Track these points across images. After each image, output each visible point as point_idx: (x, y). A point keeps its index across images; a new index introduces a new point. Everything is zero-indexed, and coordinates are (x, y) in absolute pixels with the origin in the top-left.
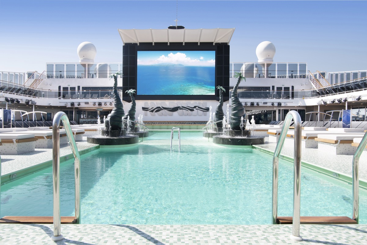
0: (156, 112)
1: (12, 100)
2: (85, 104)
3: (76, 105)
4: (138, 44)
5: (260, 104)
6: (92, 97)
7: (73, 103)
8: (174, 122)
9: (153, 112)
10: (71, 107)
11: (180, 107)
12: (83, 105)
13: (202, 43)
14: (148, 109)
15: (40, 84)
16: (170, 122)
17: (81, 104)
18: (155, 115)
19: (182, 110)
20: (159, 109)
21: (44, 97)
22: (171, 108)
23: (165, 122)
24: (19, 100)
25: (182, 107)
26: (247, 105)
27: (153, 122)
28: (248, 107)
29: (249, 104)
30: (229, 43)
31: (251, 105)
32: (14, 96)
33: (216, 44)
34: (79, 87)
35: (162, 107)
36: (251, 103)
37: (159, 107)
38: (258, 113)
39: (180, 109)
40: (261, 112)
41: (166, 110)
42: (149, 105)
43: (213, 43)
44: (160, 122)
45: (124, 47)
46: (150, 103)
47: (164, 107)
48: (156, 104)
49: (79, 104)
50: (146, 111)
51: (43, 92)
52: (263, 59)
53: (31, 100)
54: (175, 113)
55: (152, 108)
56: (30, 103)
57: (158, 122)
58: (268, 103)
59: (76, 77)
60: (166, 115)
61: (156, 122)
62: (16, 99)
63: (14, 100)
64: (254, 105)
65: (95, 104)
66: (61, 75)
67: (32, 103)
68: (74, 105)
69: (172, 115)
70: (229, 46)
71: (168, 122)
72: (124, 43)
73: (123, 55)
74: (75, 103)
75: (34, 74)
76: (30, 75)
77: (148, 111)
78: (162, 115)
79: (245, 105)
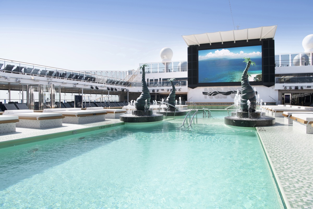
0: (213, 95)
1: (112, 89)
2: (162, 90)
3: (156, 92)
4: (199, 46)
5: (303, 87)
6: (167, 85)
7: (154, 90)
8: (226, 103)
9: (211, 95)
10: (152, 92)
11: (233, 91)
12: (160, 92)
13: (250, 40)
14: (207, 93)
15: (136, 78)
16: (223, 103)
17: (159, 90)
18: (213, 98)
19: (234, 94)
20: (215, 93)
21: (135, 86)
22: (225, 92)
23: (219, 103)
24: (117, 89)
25: (234, 91)
26: (292, 89)
27: (210, 103)
28: (293, 90)
29: (293, 88)
30: (273, 38)
31: (295, 88)
32: (114, 86)
33: (262, 40)
34: (160, 79)
35: (218, 92)
36: (296, 87)
37: (216, 92)
38: (307, 95)
39: (232, 93)
40: (309, 95)
41: (221, 94)
42: (208, 90)
43: (259, 39)
44: (215, 103)
45: (188, 48)
46: (209, 89)
47: (220, 91)
48: (213, 89)
49: (158, 91)
50: (206, 95)
51: (134, 83)
52: (309, 49)
53: (125, 89)
54: (229, 96)
55: (210, 92)
56: (125, 90)
57: (213, 103)
58: (311, 87)
59: (158, 72)
60: (222, 98)
61: (212, 103)
62: (115, 88)
63: (113, 89)
64: (298, 88)
65: (168, 90)
66: (149, 71)
67: (126, 91)
68: (154, 91)
69: (226, 98)
70: (274, 40)
71: (221, 103)
72: (188, 46)
73: (188, 54)
74: (155, 90)
75: (132, 72)
76: (130, 72)
77: (207, 95)
78: (218, 97)
79: (289, 89)
